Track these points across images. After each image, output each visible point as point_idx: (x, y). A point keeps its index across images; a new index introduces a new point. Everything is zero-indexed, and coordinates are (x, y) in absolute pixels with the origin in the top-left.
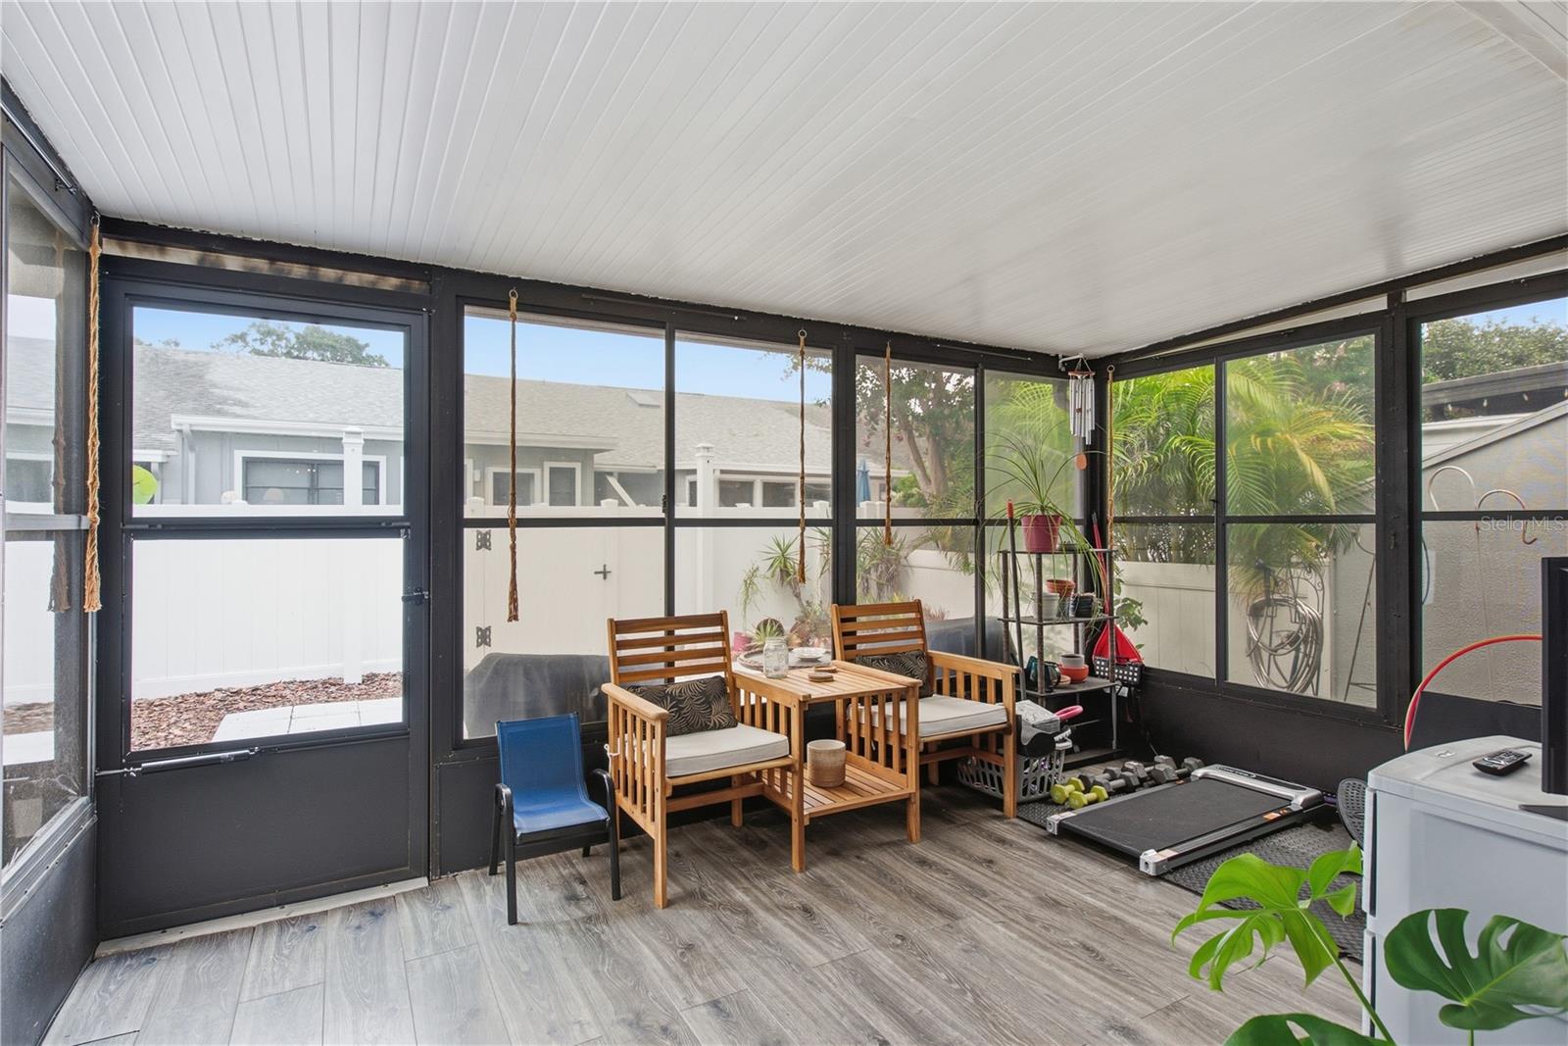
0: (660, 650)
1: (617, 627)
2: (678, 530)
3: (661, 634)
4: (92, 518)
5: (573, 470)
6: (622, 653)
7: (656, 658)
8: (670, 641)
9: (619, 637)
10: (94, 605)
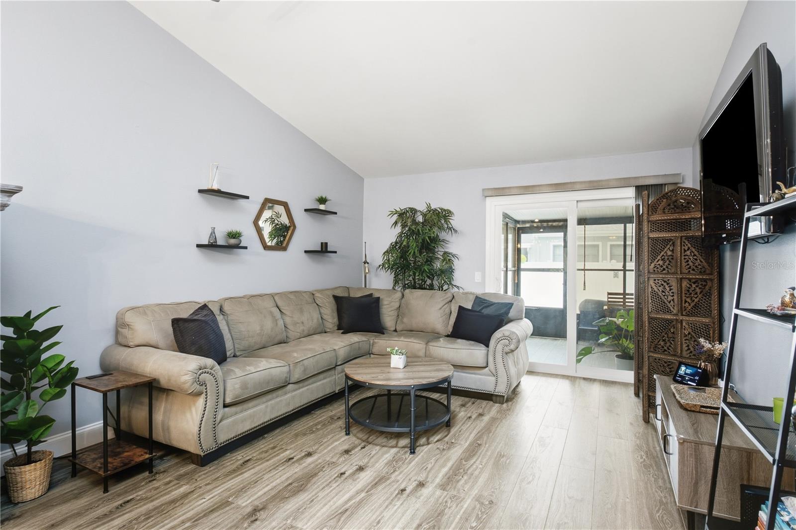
0: (622, 300)
1: (609, 294)
2: (627, 272)
3: (622, 297)
4: (516, 268)
5: (598, 246)
6: (609, 300)
7: (621, 302)
8: (624, 298)
9: (609, 296)
10: (516, 282)
